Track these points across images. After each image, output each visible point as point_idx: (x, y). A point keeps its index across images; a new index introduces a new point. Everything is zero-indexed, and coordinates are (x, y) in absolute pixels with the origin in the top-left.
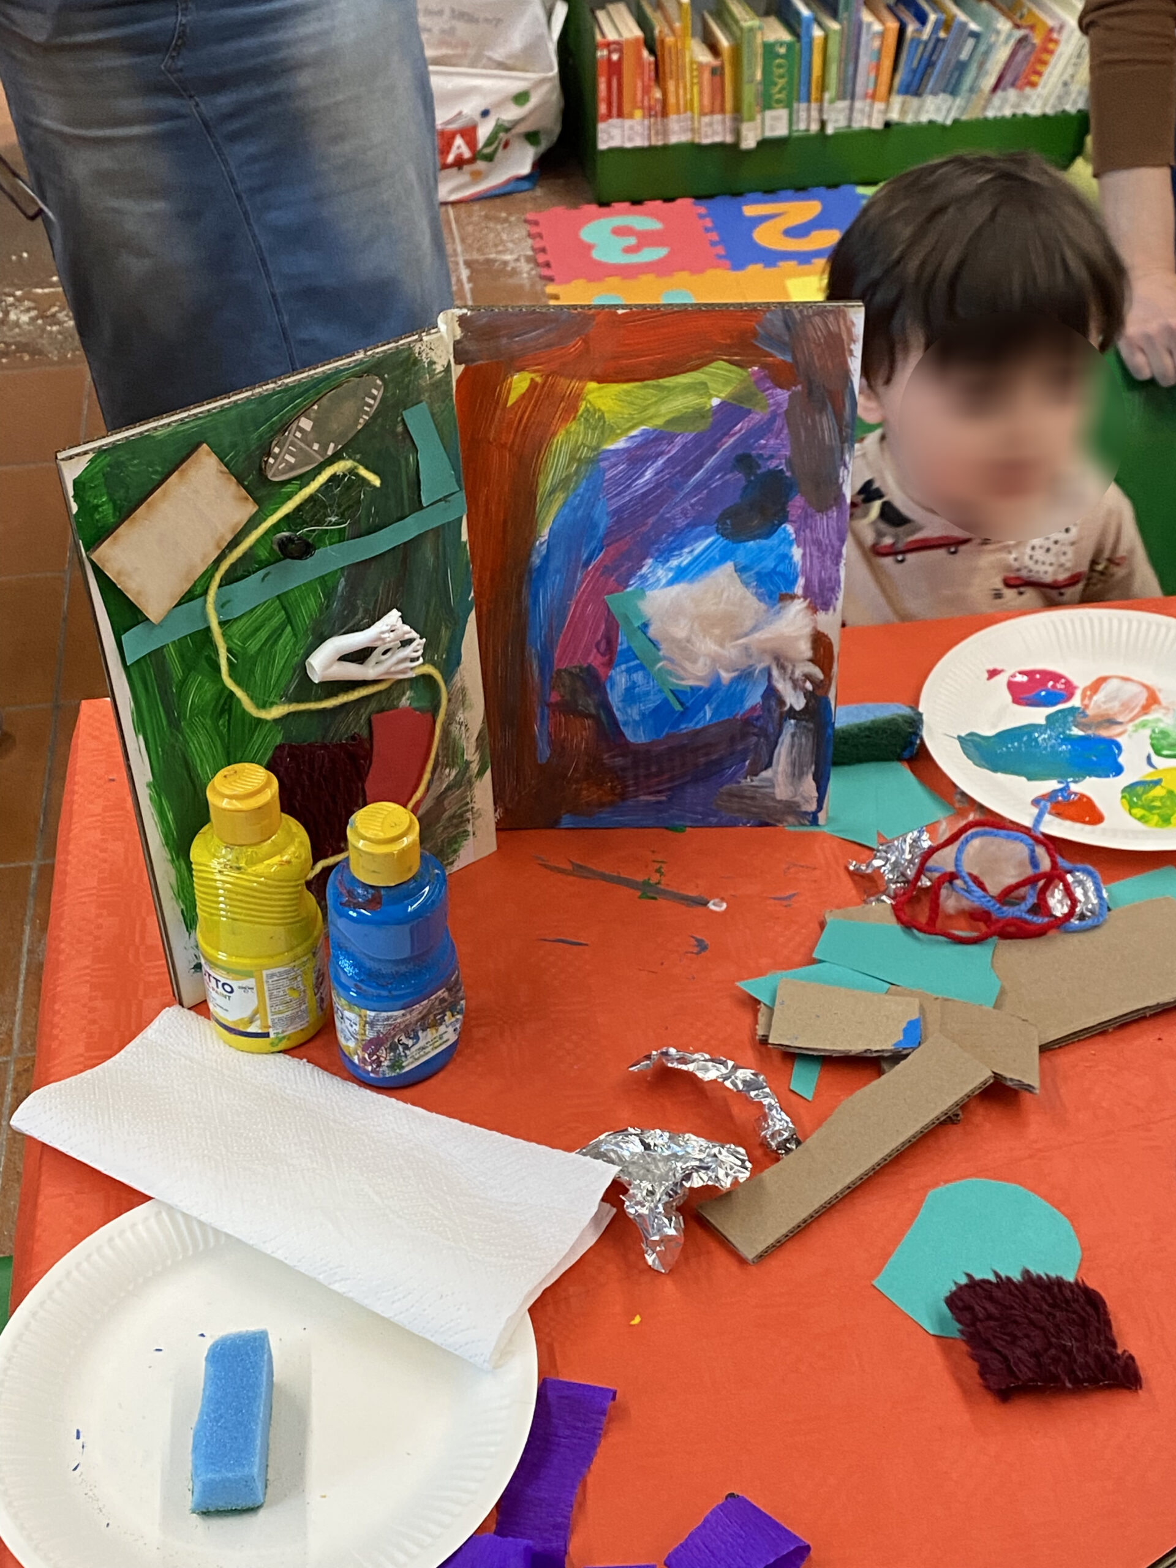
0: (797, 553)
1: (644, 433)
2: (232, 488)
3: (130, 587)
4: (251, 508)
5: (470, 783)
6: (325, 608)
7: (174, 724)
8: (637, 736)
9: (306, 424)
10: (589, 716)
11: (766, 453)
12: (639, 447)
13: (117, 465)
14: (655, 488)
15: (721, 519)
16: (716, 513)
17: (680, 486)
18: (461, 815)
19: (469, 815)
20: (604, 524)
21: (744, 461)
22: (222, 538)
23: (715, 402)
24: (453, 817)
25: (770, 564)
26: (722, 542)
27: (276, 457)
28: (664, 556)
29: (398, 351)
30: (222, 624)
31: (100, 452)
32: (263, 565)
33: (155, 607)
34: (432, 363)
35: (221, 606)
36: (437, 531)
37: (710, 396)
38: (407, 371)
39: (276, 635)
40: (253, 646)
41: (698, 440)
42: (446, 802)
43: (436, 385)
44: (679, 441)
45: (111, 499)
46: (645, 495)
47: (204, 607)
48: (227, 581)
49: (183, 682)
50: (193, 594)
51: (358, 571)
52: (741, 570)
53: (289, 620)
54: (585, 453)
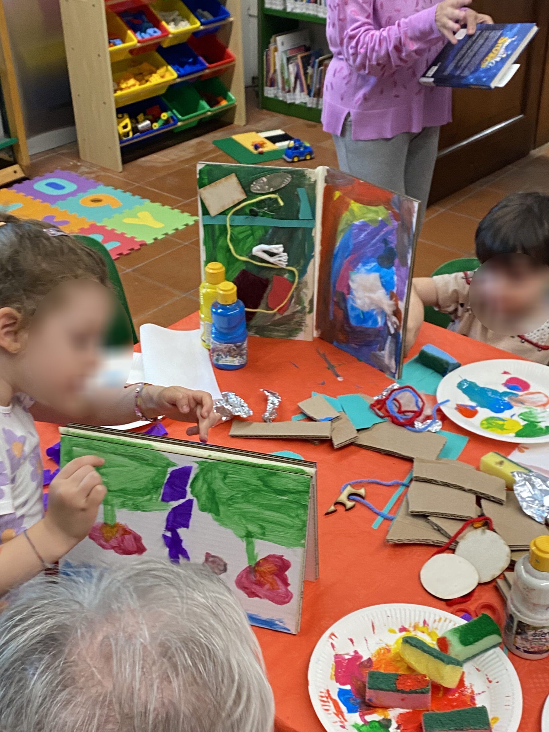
0: (395, 278)
1: (363, 222)
2: (240, 188)
3: (207, 203)
4: (244, 197)
5: (305, 314)
6: (264, 236)
7: (214, 247)
8: (353, 323)
9: (265, 179)
10: (342, 309)
11: (390, 240)
12: (362, 225)
13: (211, 170)
14: (364, 241)
15: (378, 258)
16: (377, 255)
17: (369, 243)
18: (301, 323)
19: (303, 324)
20: (351, 247)
21: (385, 241)
22: (234, 201)
23: (380, 218)
24: (297, 322)
25: (388, 278)
26: (378, 266)
27: (254, 185)
28: (365, 264)
29: (300, 171)
30: (231, 226)
31: (208, 165)
32: (246, 214)
33: (213, 212)
34: (310, 178)
35: (232, 220)
36: (304, 229)
37: (379, 216)
38: (301, 177)
39: (248, 237)
40: (241, 236)
41: (375, 229)
42: (296, 316)
43: (310, 185)
44: (371, 228)
45: (208, 179)
46: (362, 242)
47: (226, 218)
48: (236, 213)
49: (218, 237)
50: (224, 213)
51: (277, 229)
52: (381, 277)
53: (252, 234)
54: (349, 222)
